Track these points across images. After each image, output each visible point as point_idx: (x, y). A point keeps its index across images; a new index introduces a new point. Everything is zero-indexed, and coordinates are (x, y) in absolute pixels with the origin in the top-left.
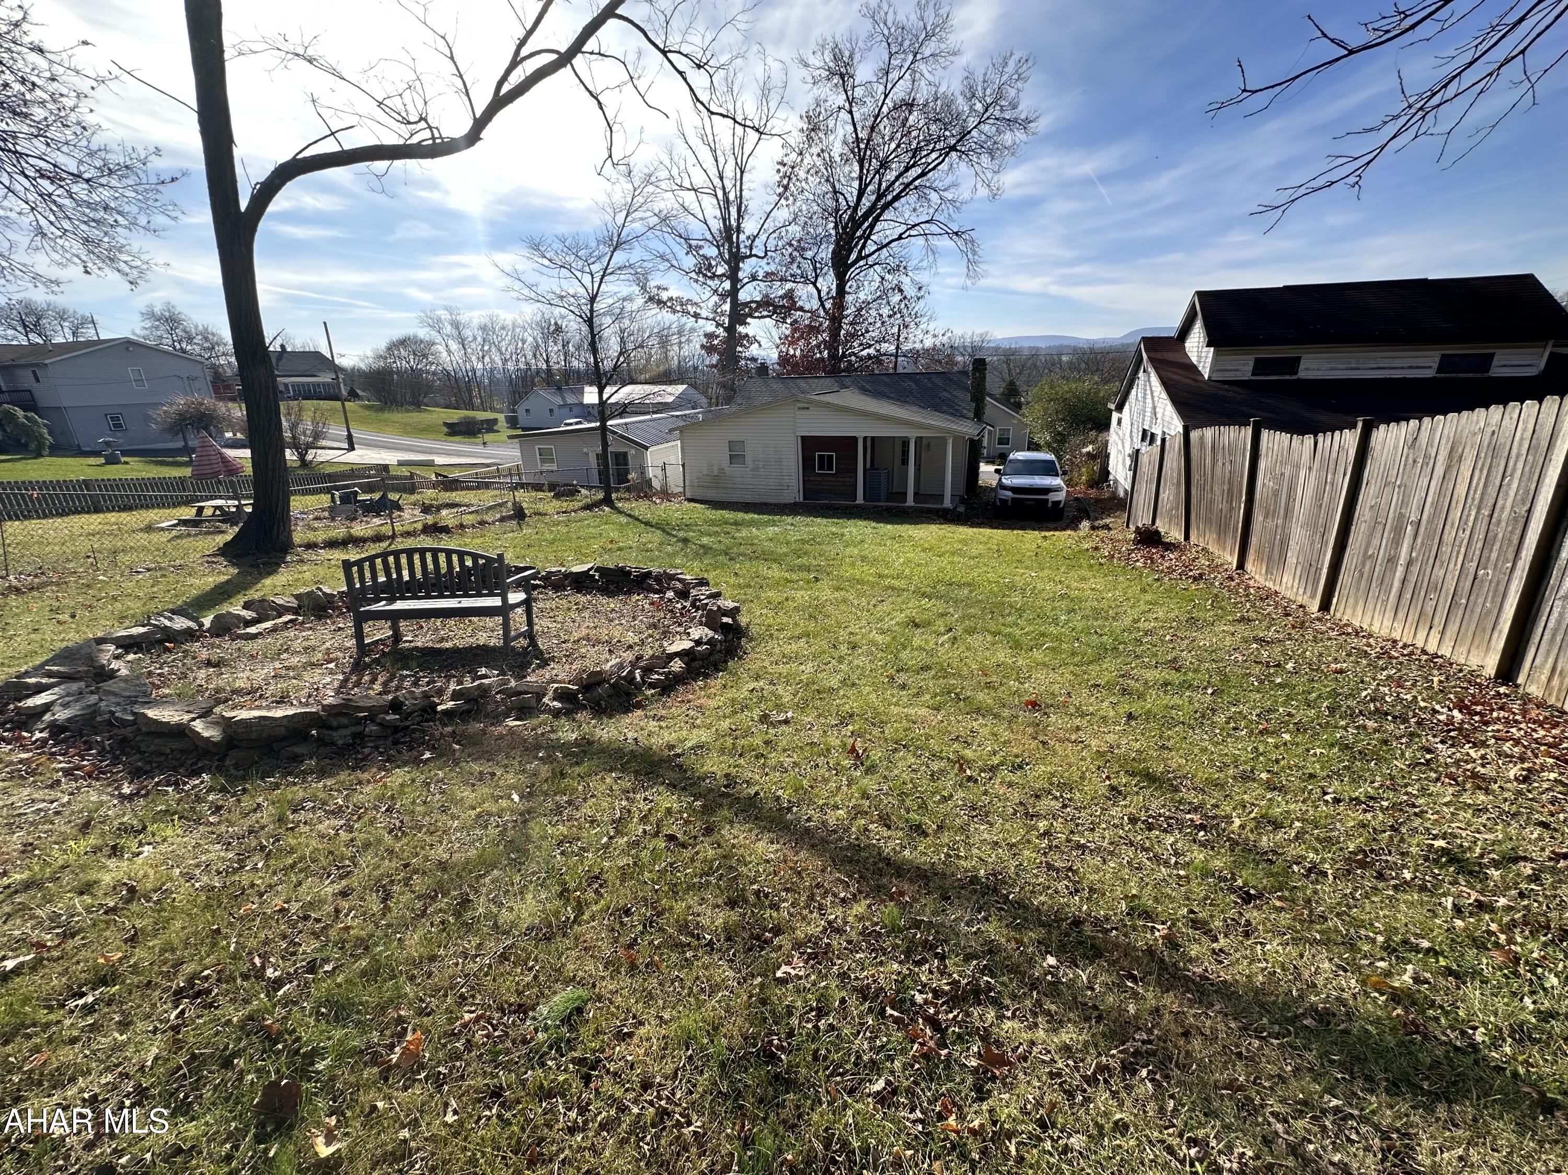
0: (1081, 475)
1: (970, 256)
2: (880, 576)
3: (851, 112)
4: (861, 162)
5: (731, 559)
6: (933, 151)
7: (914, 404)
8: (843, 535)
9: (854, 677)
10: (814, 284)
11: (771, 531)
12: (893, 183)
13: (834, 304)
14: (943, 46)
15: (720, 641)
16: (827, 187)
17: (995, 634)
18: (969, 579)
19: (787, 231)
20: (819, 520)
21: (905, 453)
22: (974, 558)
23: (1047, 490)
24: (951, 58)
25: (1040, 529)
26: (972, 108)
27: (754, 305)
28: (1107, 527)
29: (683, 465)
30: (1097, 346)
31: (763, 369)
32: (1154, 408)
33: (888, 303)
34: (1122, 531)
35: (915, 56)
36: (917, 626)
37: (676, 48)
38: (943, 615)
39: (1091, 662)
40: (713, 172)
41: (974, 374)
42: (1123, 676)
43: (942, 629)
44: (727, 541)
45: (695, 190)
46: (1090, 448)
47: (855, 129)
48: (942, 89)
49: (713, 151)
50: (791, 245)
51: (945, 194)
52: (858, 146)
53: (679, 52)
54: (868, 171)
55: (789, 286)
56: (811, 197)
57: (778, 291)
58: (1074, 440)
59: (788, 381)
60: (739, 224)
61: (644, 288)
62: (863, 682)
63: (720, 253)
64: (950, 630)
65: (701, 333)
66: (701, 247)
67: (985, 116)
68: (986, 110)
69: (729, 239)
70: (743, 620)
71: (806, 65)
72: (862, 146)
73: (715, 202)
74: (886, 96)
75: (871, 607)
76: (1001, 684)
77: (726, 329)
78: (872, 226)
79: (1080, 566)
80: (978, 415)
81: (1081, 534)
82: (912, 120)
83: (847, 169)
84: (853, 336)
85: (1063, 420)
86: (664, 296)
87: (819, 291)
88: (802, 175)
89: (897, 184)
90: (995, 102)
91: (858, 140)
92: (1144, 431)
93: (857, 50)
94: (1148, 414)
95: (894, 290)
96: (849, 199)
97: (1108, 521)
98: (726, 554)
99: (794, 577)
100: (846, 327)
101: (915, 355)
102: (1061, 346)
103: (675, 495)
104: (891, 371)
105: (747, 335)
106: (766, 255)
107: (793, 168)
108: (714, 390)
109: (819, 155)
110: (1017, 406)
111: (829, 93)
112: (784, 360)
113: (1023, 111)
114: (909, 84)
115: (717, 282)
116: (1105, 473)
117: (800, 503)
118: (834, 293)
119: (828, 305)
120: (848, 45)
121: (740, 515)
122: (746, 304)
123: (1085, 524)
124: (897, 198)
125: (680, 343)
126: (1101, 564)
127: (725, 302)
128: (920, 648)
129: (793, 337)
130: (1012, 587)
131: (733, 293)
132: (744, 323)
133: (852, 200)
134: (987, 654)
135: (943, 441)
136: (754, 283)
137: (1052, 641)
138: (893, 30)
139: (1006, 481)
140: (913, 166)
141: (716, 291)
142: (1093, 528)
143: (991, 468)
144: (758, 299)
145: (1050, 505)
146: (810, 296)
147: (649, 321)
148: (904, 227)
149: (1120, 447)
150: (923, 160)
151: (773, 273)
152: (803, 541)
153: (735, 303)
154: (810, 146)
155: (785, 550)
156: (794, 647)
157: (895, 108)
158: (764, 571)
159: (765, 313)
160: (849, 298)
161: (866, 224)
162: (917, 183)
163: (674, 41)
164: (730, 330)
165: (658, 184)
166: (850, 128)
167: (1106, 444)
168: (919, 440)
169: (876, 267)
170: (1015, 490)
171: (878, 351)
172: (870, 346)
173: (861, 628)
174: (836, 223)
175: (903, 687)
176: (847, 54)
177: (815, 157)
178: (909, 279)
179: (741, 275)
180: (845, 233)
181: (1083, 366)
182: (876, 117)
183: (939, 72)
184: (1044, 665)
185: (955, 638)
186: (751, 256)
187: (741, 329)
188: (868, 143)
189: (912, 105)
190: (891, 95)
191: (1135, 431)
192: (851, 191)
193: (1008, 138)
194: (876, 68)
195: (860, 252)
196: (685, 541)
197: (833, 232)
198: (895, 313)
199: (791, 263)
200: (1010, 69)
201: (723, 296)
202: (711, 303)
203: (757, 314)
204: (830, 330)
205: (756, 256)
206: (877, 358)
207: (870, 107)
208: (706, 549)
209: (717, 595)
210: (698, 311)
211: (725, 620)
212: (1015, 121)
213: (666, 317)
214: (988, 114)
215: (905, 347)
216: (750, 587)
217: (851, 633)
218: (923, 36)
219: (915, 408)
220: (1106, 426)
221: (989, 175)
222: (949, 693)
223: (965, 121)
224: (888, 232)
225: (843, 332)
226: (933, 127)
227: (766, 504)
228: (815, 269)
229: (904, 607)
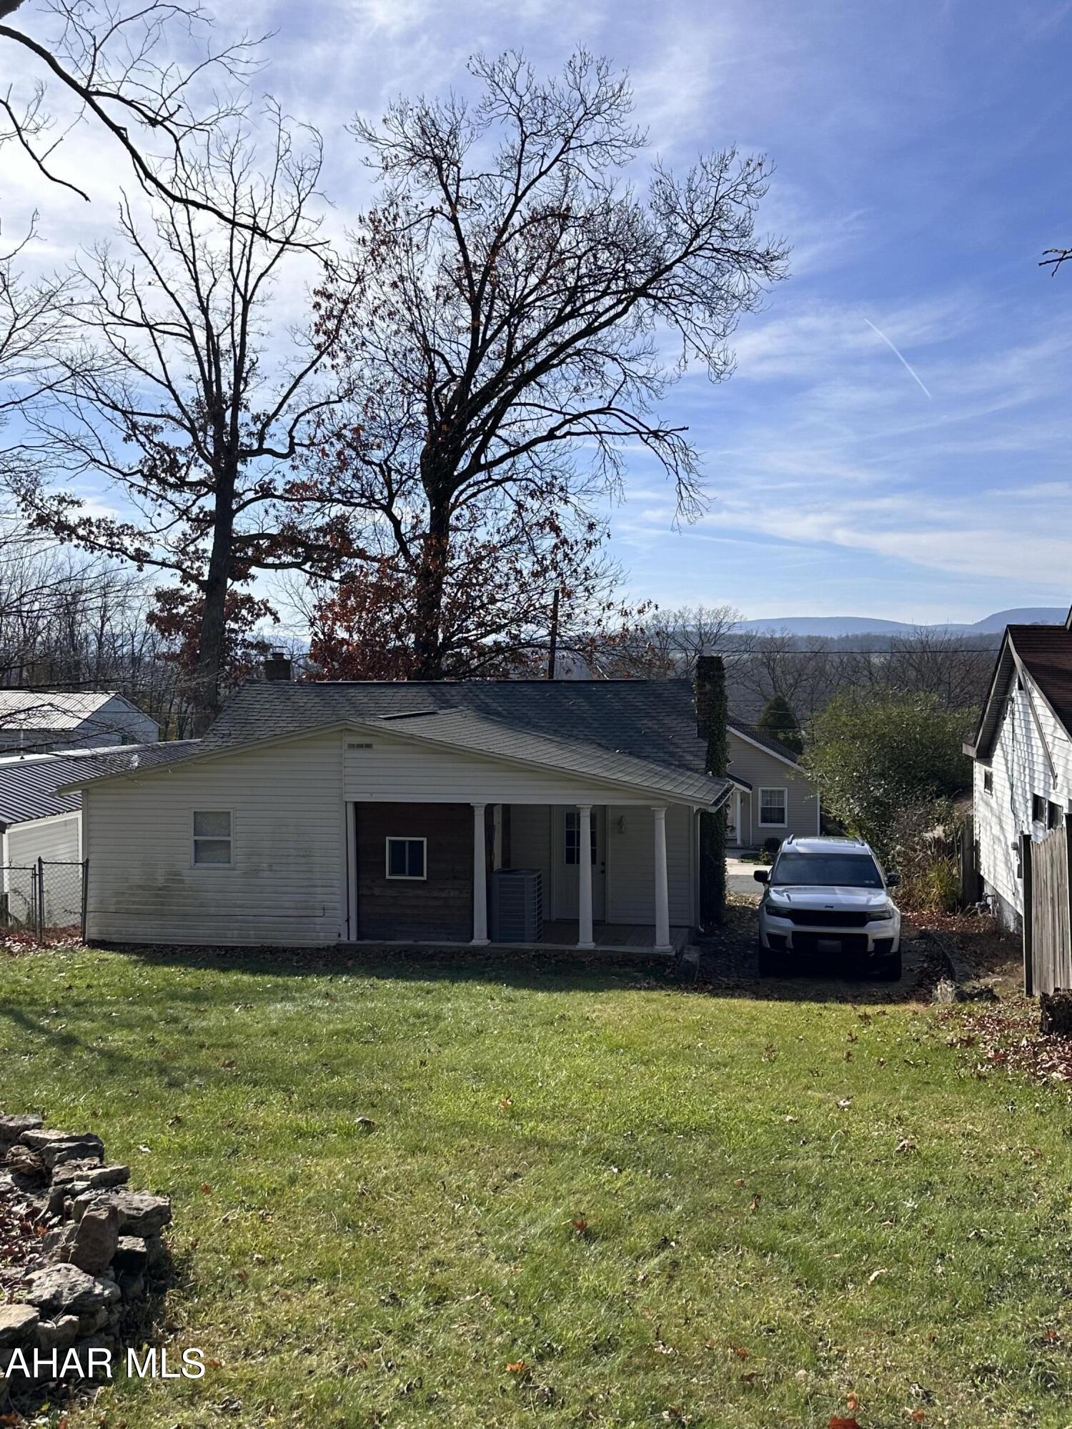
0: (928, 885)
1: (682, 474)
2: (514, 1115)
3: (454, 220)
4: (475, 304)
5: (171, 1085)
6: (604, 293)
7: (588, 740)
8: (438, 1018)
9: (434, 1381)
10: (387, 510)
11: (278, 1010)
12: (535, 342)
13: (427, 549)
14: (615, 131)
15: (108, 1302)
16: (412, 341)
17: (763, 1250)
18: (705, 1115)
19: (332, 412)
20: (389, 984)
21: (572, 838)
22: (716, 1066)
23: (861, 917)
24: (630, 150)
25: (856, 999)
26: (671, 232)
27: (264, 543)
28: (989, 995)
29: (85, 865)
30: (933, 639)
31: (279, 666)
32: (1048, 756)
33: (532, 549)
34: (1019, 1005)
35: (567, 142)
36: (589, 1235)
37: (112, 89)
38: (650, 1206)
39: (970, 1314)
40: (188, 298)
41: (700, 686)
42: (1042, 1342)
43: (647, 1243)
44: (170, 1040)
45: (151, 327)
46: (939, 831)
47: (463, 249)
48: (616, 198)
49: (191, 263)
50: (339, 436)
51: (631, 366)
52: (469, 277)
53: (117, 97)
54: (489, 318)
55: (336, 510)
56: (381, 355)
57: (313, 518)
58: (907, 815)
59: (332, 691)
60: (237, 395)
61: (28, 499)
62: (456, 1392)
63: (196, 442)
64: (665, 1243)
65: (152, 591)
66: (156, 429)
67: (695, 244)
68: (697, 235)
69: (217, 418)
70: (177, 1240)
71: (371, 139)
72: (476, 277)
73: (190, 350)
74: (518, 199)
75: (487, 1192)
76: (777, 1380)
77: (202, 586)
78: (498, 414)
79: (940, 1083)
80: (715, 764)
81: (938, 1009)
82: (565, 241)
83: (448, 313)
84: (467, 608)
85: (882, 775)
86: (72, 516)
87: (397, 523)
88: (363, 315)
89: (543, 344)
90: (711, 223)
91: (467, 265)
92: (1036, 799)
93: (463, 124)
94: (1039, 768)
95: (541, 526)
96: (455, 363)
97: (990, 981)
98: (163, 1072)
99: (316, 1121)
100: (449, 593)
101: (587, 646)
102: (867, 638)
103: (59, 933)
104: (542, 676)
105: (249, 599)
106: (292, 451)
107: (346, 302)
108: (175, 706)
109: (394, 285)
110: (794, 748)
111: (414, 185)
112: (325, 649)
113: (760, 239)
114: (559, 183)
115: (188, 495)
116: (975, 882)
117: (348, 946)
118: (426, 527)
119: (414, 549)
120: (448, 114)
121: (210, 978)
122: (249, 540)
123: (945, 989)
124: (543, 367)
125: (105, 608)
126: (981, 1077)
127: (204, 534)
128: (597, 1295)
129: (343, 605)
130: (799, 1134)
131: (222, 518)
132: (244, 576)
133: (459, 366)
134: (747, 1301)
135: (646, 815)
136: (267, 501)
137: (886, 1264)
138: (526, 99)
139: (779, 897)
140: (572, 315)
141: (185, 513)
142: (962, 997)
143: (749, 869)
144: (274, 531)
145: (871, 947)
146: (378, 531)
147: (38, 562)
148: (558, 419)
149: (996, 830)
150: (589, 308)
151: (305, 486)
152: (348, 1035)
153: (225, 537)
154: (379, 270)
155: (303, 1057)
156: (297, 1306)
157: (533, 220)
158: (246, 1110)
159: (287, 559)
160: (456, 539)
161: (486, 410)
162: (579, 344)
163: (108, 76)
164: (214, 587)
165: (74, 310)
166: (453, 246)
167: (969, 823)
168: (599, 814)
169: (508, 485)
170: (798, 915)
171: (515, 637)
172: (499, 628)
173: (460, 1249)
174: (429, 403)
175: (551, 1399)
176: (446, 127)
177: (386, 288)
178: (570, 508)
179: (238, 485)
180: (446, 419)
181: (912, 674)
182: (501, 232)
183: (612, 170)
184: (871, 1322)
185: (675, 1264)
186: (261, 451)
187: (238, 587)
188: (485, 274)
189: (566, 217)
190: (526, 199)
191: (1019, 799)
192: (457, 351)
193: (737, 281)
194: (498, 154)
195: (476, 456)
196: (68, 1042)
197: (424, 419)
198: (545, 570)
199: (341, 469)
200: (732, 174)
201: (201, 523)
202: (174, 535)
203: (270, 560)
204: (419, 595)
205: (270, 452)
206: (514, 651)
207: (488, 214)
208: (115, 1061)
209: (115, 1181)
210: (146, 547)
211: (130, 1243)
212: (748, 255)
213: (72, 556)
214: (699, 242)
215: (570, 631)
216: (209, 1151)
217: (438, 1263)
218: (581, 112)
219: (589, 750)
220: (966, 790)
221: (709, 340)
222: (657, 1409)
223: (660, 249)
224: (528, 425)
225: (444, 600)
226: (604, 256)
227: (273, 951)
228: (388, 483)
229: (563, 1188)
